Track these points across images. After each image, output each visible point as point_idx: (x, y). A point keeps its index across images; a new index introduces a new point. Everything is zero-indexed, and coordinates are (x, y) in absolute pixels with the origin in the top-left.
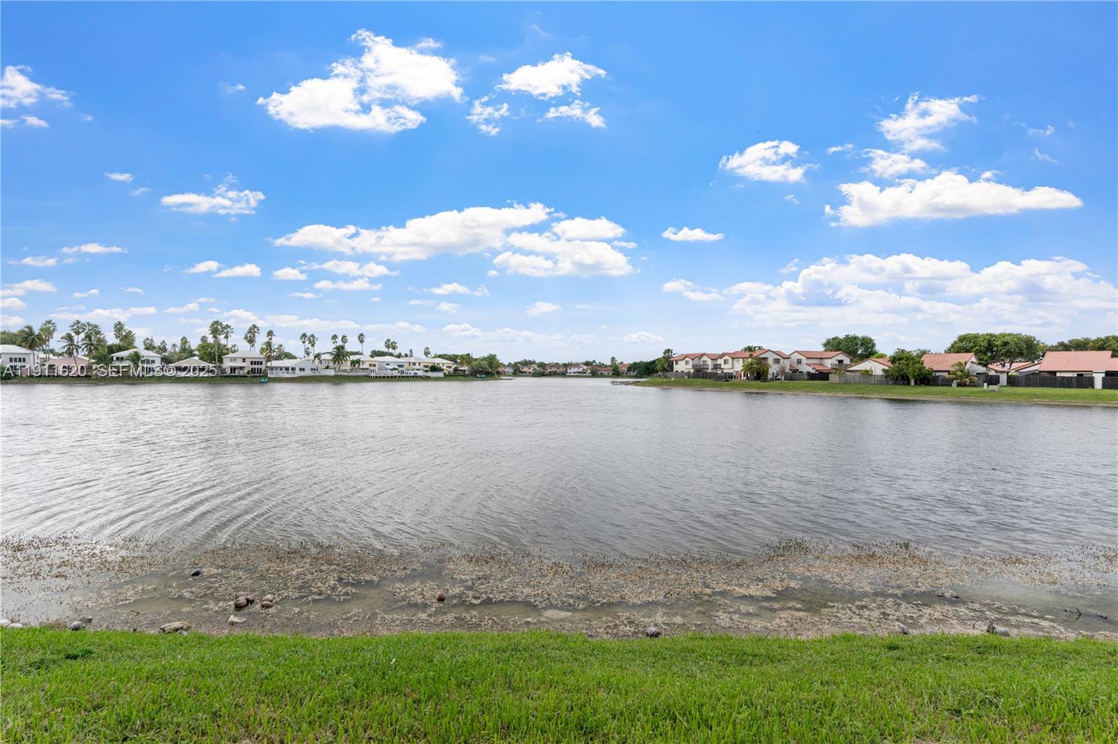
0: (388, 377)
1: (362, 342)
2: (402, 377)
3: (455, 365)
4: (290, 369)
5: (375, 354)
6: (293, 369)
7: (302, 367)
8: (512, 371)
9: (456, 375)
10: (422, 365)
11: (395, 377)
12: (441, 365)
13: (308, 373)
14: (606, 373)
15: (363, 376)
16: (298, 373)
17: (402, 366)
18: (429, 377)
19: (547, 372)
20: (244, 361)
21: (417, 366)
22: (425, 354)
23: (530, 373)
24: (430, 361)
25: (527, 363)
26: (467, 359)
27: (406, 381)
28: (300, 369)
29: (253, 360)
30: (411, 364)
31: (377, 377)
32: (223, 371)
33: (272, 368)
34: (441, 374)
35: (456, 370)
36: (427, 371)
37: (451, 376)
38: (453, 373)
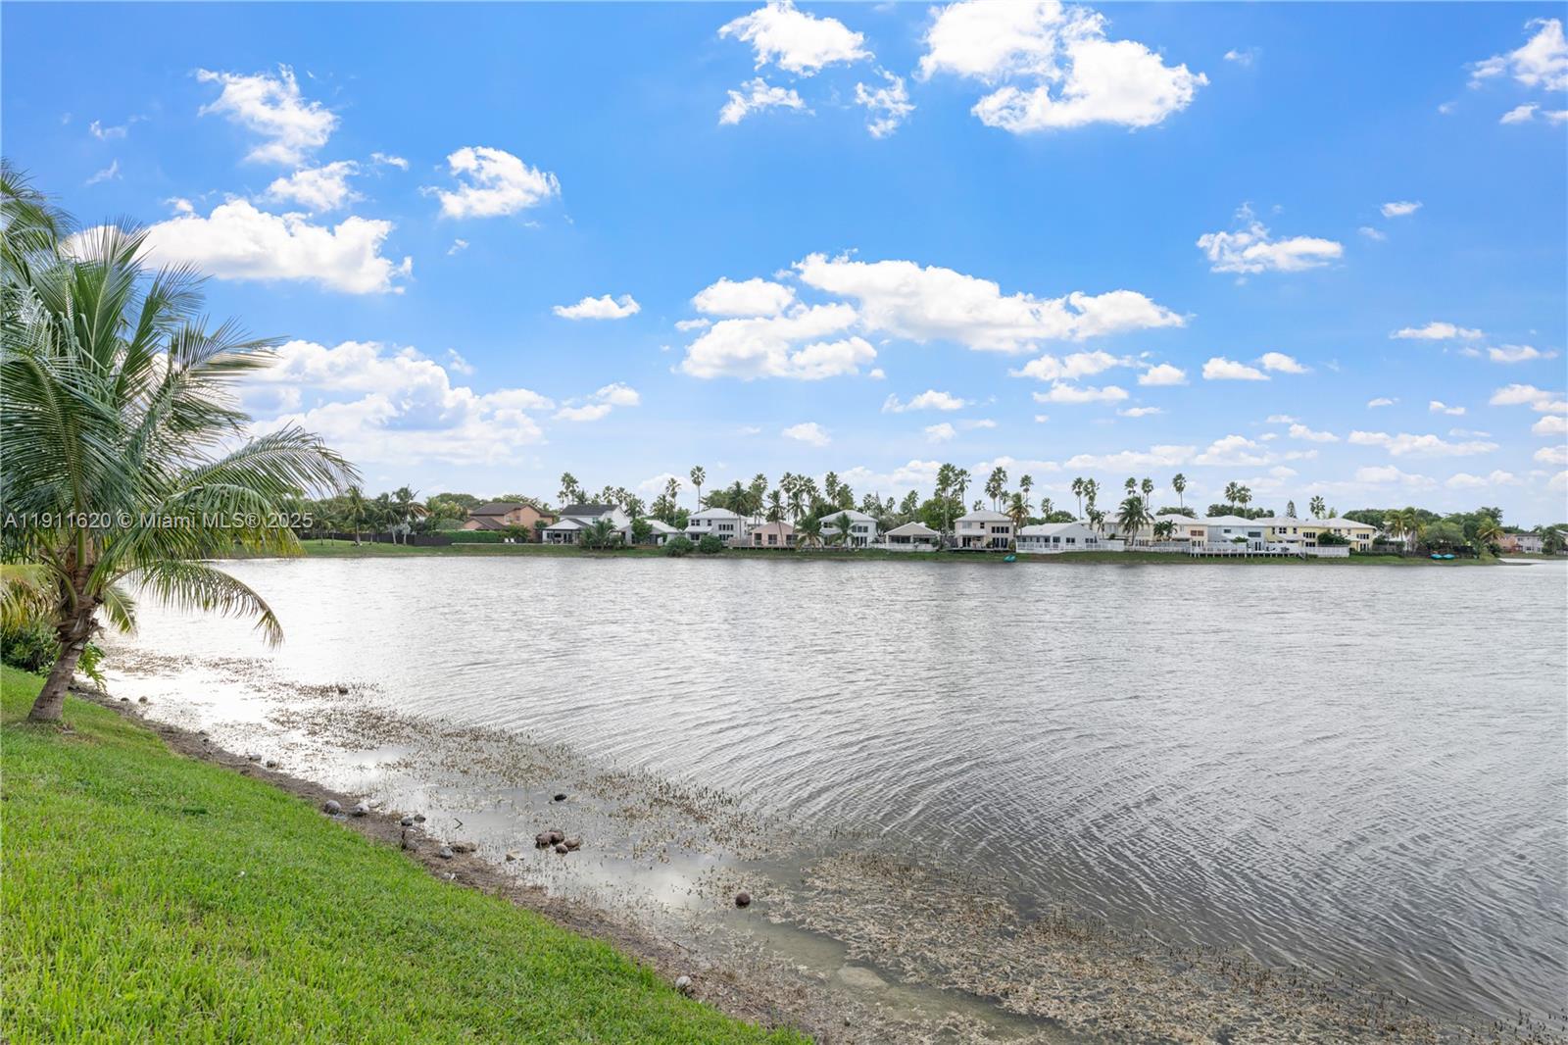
0: (1226, 555)
1: (1180, 489)
2: (1255, 555)
3: (1378, 534)
4: (1051, 540)
5: (1218, 511)
6: (1057, 540)
7: (1071, 537)
8: (1541, 545)
9: (1380, 553)
10: (1300, 532)
11: (1241, 555)
12: (1344, 533)
13: (1080, 546)
15: (1177, 553)
16: (1064, 547)
17: (1258, 535)
18: (1315, 557)
20: (982, 527)
21: (1290, 535)
22: (1313, 509)
24: (1319, 524)
26: (1413, 518)
27: (1264, 563)
28: (1068, 540)
29: (996, 525)
30: (1277, 531)
31: (1203, 555)
32: (954, 542)
33: (1024, 539)
34: (1343, 552)
35: (1378, 542)
36: (1312, 545)
37: (1368, 554)
38: (1374, 548)
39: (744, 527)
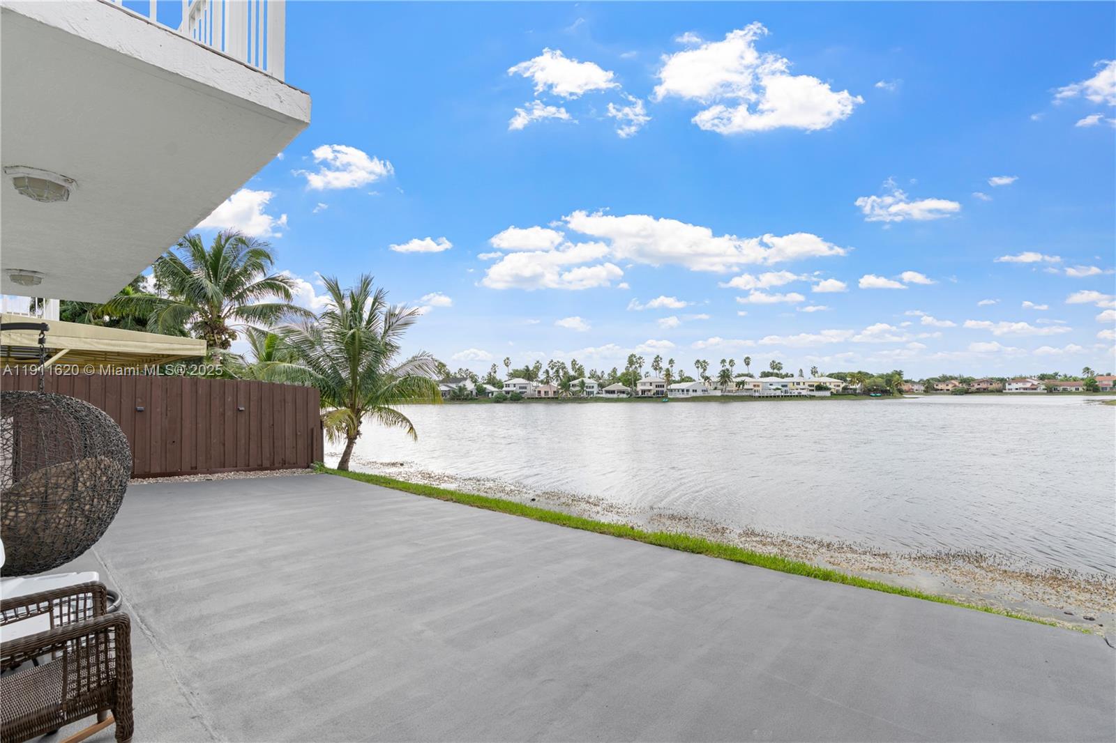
0: (771, 397)
1: (748, 364)
2: (785, 396)
3: (844, 384)
4: (685, 390)
5: (765, 375)
6: (688, 391)
7: (695, 389)
8: (923, 388)
9: (845, 394)
10: (807, 384)
11: (778, 396)
12: (828, 384)
13: (699, 393)
14: (1073, 389)
15: (747, 396)
16: (691, 394)
17: (786, 386)
18: (814, 396)
19: (973, 389)
20: (651, 385)
21: (802, 386)
22: (812, 373)
23: (948, 390)
24: (816, 380)
25: (945, 379)
26: (861, 376)
28: (693, 391)
29: (658, 384)
30: (795, 384)
31: (759, 397)
32: (637, 393)
33: (671, 390)
34: (827, 393)
35: (845, 389)
36: (813, 390)
37: (839, 395)
38: (842, 392)
39: (533, 387)
